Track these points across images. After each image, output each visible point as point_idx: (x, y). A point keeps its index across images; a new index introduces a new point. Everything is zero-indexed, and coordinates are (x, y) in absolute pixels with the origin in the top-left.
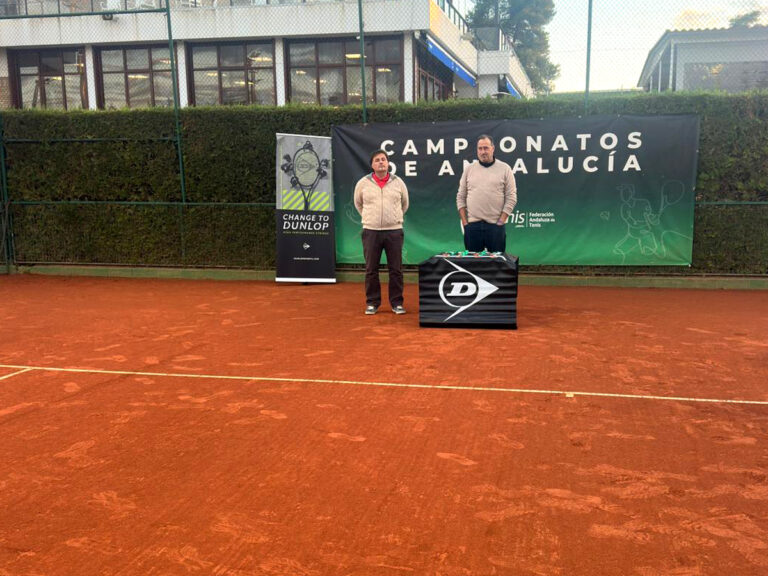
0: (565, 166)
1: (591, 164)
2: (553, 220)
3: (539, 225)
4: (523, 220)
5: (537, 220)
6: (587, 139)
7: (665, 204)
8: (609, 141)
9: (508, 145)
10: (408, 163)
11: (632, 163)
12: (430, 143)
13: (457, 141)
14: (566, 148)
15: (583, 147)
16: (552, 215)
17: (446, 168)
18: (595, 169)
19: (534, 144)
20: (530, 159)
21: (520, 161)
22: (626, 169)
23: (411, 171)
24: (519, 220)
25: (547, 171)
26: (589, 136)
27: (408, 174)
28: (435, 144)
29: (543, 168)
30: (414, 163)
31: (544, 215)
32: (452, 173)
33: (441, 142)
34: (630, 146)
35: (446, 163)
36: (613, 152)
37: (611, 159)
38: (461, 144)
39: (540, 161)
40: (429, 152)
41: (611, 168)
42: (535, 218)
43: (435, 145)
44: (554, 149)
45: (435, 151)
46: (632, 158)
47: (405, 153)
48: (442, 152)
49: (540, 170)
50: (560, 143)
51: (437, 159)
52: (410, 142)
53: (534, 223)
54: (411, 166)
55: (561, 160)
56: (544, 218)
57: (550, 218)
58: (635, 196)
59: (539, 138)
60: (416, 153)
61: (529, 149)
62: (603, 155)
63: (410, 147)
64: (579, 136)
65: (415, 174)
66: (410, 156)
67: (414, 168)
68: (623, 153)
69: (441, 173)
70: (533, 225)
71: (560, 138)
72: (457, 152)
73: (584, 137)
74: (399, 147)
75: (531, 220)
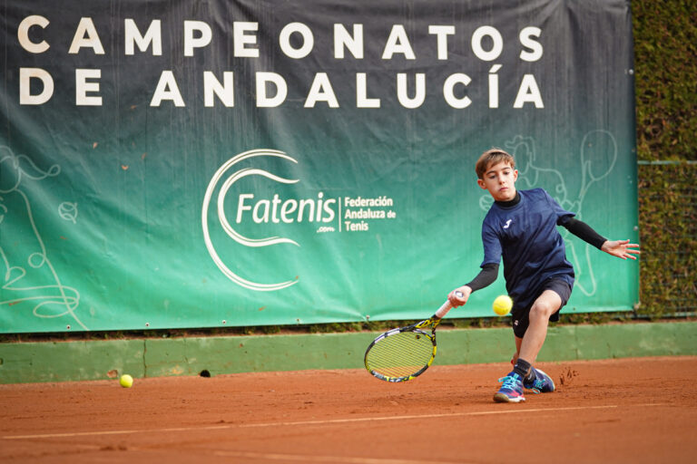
0: (411, 93)
1: (460, 91)
2: (392, 215)
3: (364, 227)
4: (332, 213)
5: (361, 214)
6: (449, 37)
7: (588, 179)
8: (487, 43)
9: (297, 41)
10: (81, 74)
11: (529, 92)
12: (130, 25)
13: (190, 26)
14: (410, 55)
15: (443, 54)
16: (389, 202)
17: (167, 90)
18: (465, 102)
19: (349, 41)
20: (342, 74)
21: (321, 79)
22: (518, 104)
23: (89, 94)
24: (325, 214)
25: (375, 103)
26: (451, 30)
27: (81, 100)
28: (143, 30)
29: (370, 95)
30: (96, 73)
31: (373, 203)
32: (179, 102)
33: (155, 27)
34: (524, 56)
35: (167, 77)
36: (496, 68)
37: (493, 81)
38: (197, 34)
39: (361, 79)
40: (129, 50)
41: (494, 102)
42: (357, 209)
43: (143, 32)
44: (387, 55)
45: (143, 48)
46: (529, 81)
47: (74, 49)
48: (157, 51)
49: (363, 101)
50: (398, 42)
51: (148, 68)
52: (86, 24)
53: (356, 221)
54: (88, 80)
55: (402, 79)
56: (374, 209)
57: (387, 209)
58: (537, 163)
59: (358, 29)
60: (99, 50)
61: (339, 54)
62: (479, 71)
63: (86, 36)
64: (433, 30)
65: (97, 101)
66: (87, 58)
67: (95, 87)
68: (512, 71)
69: (155, 102)
70: (354, 227)
71: (398, 31)
72: (189, 52)
73: (442, 32)
74: (60, 33)
75: (348, 214)
